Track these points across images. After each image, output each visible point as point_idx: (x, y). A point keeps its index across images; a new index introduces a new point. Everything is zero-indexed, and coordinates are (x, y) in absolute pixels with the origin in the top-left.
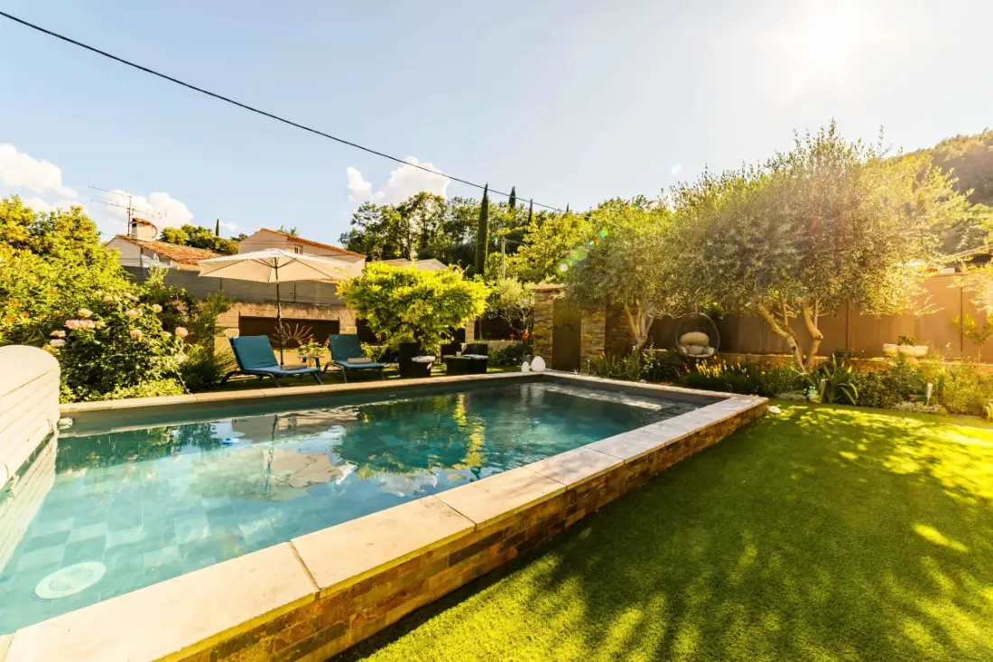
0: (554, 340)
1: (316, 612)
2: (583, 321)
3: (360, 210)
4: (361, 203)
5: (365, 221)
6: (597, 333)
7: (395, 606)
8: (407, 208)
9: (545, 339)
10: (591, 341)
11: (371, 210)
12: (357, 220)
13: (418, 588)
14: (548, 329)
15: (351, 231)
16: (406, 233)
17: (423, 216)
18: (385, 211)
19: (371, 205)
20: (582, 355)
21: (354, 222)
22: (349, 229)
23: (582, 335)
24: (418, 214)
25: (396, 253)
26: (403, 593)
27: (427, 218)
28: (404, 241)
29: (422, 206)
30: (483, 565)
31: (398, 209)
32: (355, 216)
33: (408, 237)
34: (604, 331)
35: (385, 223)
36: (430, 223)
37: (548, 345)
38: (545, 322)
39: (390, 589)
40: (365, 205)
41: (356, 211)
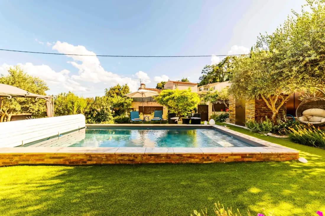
0: (236, 112)
1: (25, 156)
2: (246, 104)
3: (204, 68)
4: (205, 66)
5: (206, 72)
6: (252, 109)
7: (38, 161)
8: (221, 64)
9: (233, 112)
10: (249, 113)
11: (208, 67)
12: (203, 72)
13: (43, 160)
14: (234, 107)
15: (203, 75)
16: (222, 73)
17: (228, 65)
18: (213, 67)
19: (208, 66)
20: (246, 119)
21: (202, 73)
22: (202, 75)
23: (246, 110)
24: (226, 65)
25: (217, 80)
26: (40, 160)
27: (230, 65)
28: (221, 76)
29: (227, 62)
30: (58, 162)
31: (218, 65)
32: (203, 71)
33: (222, 74)
34: (254, 108)
35: (214, 71)
36: (231, 67)
37: (233, 114)
38: (233, 105)
39: (37, 158)
40: (206, 66)
41: (203, 69)
